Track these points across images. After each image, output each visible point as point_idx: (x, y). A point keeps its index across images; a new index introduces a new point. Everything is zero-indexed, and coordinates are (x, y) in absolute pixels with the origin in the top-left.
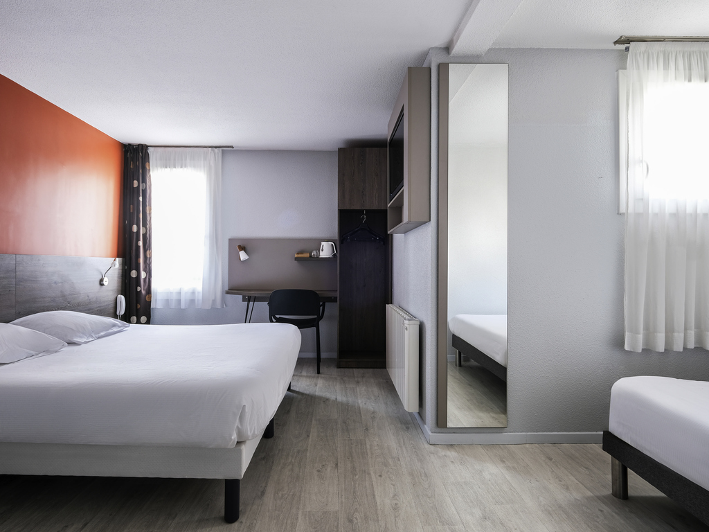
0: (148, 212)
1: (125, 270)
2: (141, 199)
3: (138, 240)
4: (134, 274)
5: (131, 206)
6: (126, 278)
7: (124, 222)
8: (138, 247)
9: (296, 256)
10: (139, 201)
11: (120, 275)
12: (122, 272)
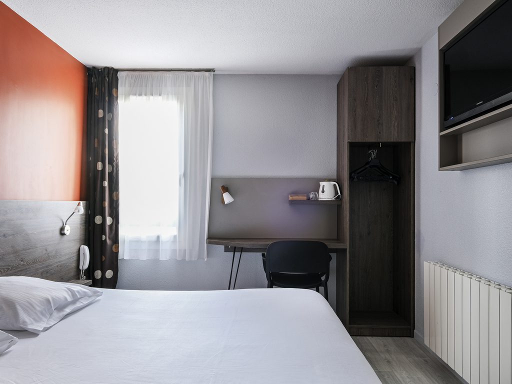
0: (115, 147)
1: (89, 215)
2: (107, 131)
3: (103, 179)
4: (98, 220)
5: (96, 139)
6: (89, 225)
7: (88, 159)
8: (103, 188)
9: (290, 198)
10: (104, 134)
11: (83, 222)
12: (86, 218)
